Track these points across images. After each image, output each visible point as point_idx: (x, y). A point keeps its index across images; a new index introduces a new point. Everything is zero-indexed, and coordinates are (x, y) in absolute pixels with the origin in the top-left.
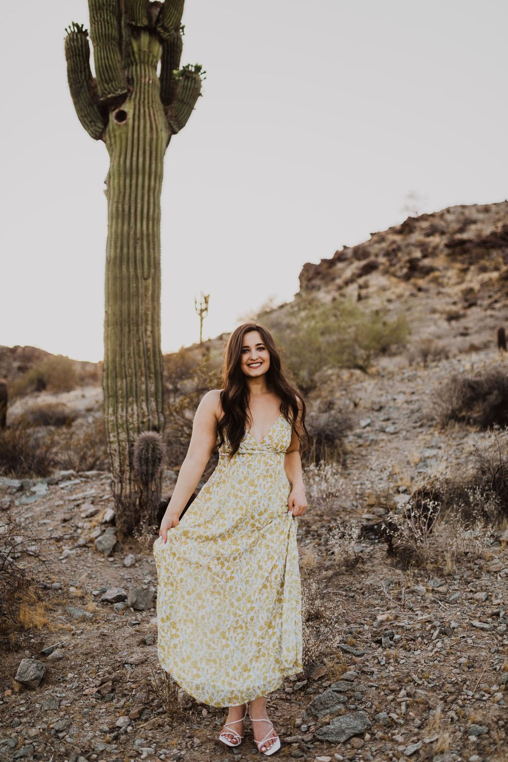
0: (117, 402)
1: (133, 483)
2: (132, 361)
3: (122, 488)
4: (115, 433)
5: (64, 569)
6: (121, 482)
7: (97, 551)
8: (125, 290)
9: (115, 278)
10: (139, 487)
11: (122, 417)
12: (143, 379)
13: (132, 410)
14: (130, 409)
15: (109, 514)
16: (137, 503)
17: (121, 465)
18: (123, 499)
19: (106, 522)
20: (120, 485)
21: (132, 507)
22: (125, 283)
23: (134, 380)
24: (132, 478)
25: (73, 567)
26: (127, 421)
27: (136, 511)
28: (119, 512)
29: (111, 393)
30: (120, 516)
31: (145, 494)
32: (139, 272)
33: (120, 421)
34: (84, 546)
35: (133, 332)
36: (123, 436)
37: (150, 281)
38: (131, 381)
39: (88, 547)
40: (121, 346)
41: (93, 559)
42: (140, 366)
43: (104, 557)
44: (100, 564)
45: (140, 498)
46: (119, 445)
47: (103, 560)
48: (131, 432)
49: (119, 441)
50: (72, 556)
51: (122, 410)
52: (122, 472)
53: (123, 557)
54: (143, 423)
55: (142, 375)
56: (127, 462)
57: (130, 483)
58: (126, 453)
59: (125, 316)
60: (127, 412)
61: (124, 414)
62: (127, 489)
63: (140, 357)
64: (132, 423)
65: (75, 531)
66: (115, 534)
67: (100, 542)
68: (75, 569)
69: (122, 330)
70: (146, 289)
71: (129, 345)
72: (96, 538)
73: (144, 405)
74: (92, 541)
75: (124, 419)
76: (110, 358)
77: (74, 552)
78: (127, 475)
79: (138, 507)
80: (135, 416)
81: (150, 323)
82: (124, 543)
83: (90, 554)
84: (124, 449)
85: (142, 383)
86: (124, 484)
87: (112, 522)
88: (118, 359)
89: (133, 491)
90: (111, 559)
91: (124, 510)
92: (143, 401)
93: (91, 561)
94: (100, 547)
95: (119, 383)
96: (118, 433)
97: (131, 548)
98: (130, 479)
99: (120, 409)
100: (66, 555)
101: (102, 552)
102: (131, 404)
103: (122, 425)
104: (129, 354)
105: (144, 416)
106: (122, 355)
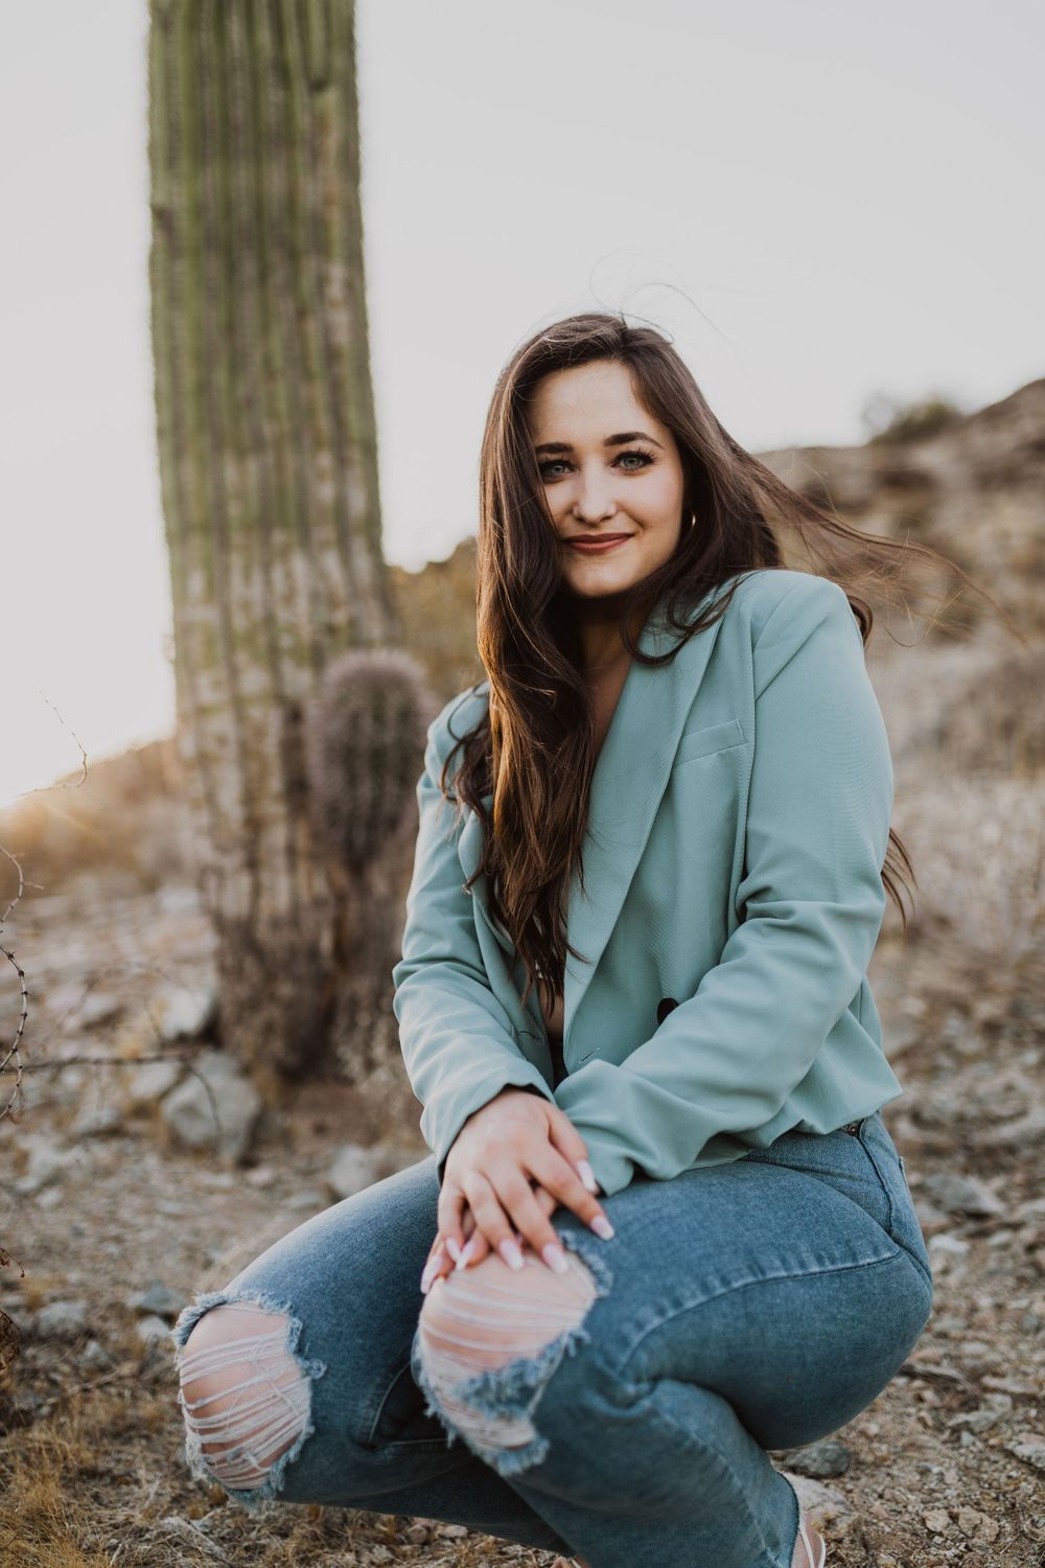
0: (224, 544)
1: (303, 867)
2: (281, 388)
3: (257, 891)
4: (221, 673)
5: (63, 1232)
6: (252, 864)
7: (176, 1146)
8: (240, 112)
9: (199, 68)
10: (331, 883)
11: (246, 606)
12: (325, 460)
13: (289, 576)
14: (278, 575)
15: (186, 1010)
16: (326, 942)
17: (250, 798)
18: (263, 932)
19: (182, 1039)
20: (245, 882)
21: (302, 968)
22: (240, 83)
23: (291, 463)
24: (302, 842)
25: (97, 1220)
26: (269, 620)
27: (323, 981)
28: (243, 991)
29: (195, 514)
30: (252, 1005)
31: (353, 908)
32: (293, 50)
33: (240, 622)
34: (113, 1132)
35: (279, 276)
36: (254, 680)
37: (331, 98)
38: (280, 467)
39: (136, 1137)
40: (231, 328)
41: (176, 1180)
42: (311, 412)
43: (219, 1170)
44: (219, 1200)
45: (338, 925)
46: (241, 717)
47: (225, 1180)
48: (288, 667)
49: (238, 704)
50: (76, 1176)
51: (247, 577)
52: (255, 825)
53: (301, 1164)
54: (331, 630)
55: (318, 445)
56: (275, 783)
57: (292, 867)
58: (271, 746)
59: (244, 213)
60: (268, 583)
61: (256, 591)
62: (281, 891)
63: (307, 376)
64: (292, 629)
65: (54, 1080)
66: (246, 1071)
67: (190, 1110)
68: (113, 1230)
69: (231, 269)
70: (320, 124)
71: (265, 330)
72: (165, 1094)
73: (331, 561)
74: (144, 1110)
75: (258, 612)
76: (189, 376)
77: (75, 1154)
78: (277, 836)
79: (328, 962)
80: (302, 604)
81: (338, 249)
82: (288, 1106)
83: (152, 1162)
84: (260, 733)
85: (321, 476)
86: (265, 877)
87: (211, 1034)
88: (221, 377)
89: (305, 897)
90: (261, 1176)
91: (270, 977)
92: (324, 546)
93: (170, 1189)
94: (194, 1132)
95: (230, 473)
96: (234, 672)
97: (320, 1130)
98: (291, 851)
99: (236, 579)
100: (46, 1172)
101: (204, 1152)
102: (285, 553)
103: (250, 638)
104: (267, 361)
105: (333, 603)
106: (236, 365)
